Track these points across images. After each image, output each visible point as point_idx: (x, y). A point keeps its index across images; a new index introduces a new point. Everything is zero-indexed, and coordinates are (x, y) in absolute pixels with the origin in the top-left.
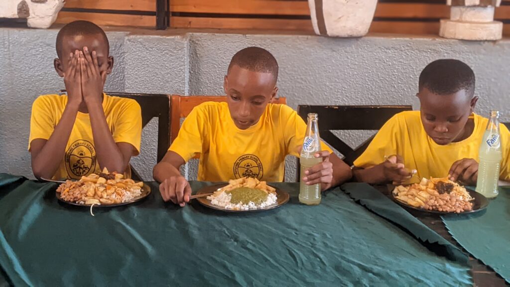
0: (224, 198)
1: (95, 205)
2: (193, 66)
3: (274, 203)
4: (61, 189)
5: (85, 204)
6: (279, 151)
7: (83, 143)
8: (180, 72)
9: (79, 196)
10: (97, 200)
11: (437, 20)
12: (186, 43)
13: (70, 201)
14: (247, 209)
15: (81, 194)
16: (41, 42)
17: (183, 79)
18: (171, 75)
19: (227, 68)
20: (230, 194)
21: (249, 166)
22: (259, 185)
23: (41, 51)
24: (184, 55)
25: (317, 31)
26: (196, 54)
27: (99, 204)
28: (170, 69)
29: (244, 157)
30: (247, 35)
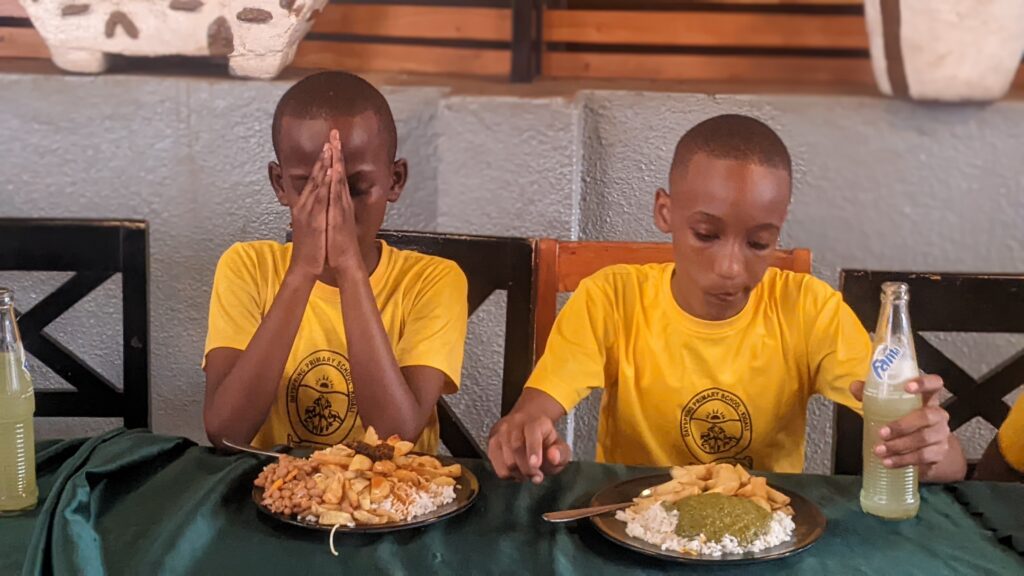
0: (659, 519)
1: (342, 526)
2: (590, 166)
3: (788, 539)
4: (266, 478)
5: (317, 522)
6: (796, 386)
7: (329, 359)
8: (560, 179)
9: (304, 503)
10: (347, 515)
12: (575, 113)
13: (282, 513)
14: (717, 555)
15: (311, 498)
16: (258, 110)
17: (568, 197)
18: (540, 186)
19: (668, 170)
20: (675, 512)
21: (718, 418)
22: (749, 488)
23: (257, 128)
24: (571, 142)
25: (885, 84)
26: (599, 138)
27: (351, 525)
28: (539, 172)
29: (705, 393)
30: (717, 96)
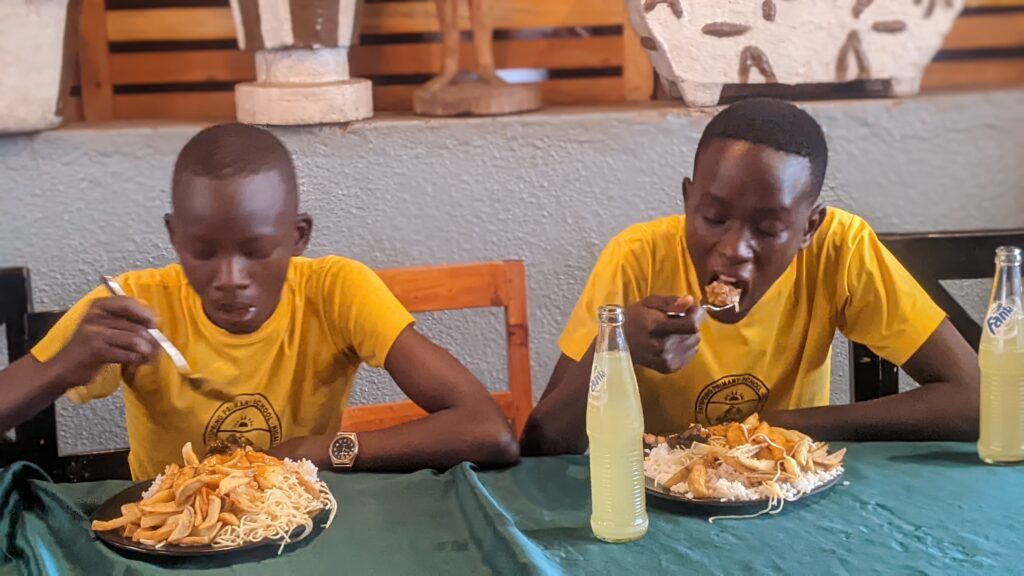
11: (228, 86)
